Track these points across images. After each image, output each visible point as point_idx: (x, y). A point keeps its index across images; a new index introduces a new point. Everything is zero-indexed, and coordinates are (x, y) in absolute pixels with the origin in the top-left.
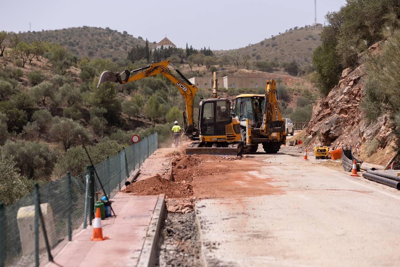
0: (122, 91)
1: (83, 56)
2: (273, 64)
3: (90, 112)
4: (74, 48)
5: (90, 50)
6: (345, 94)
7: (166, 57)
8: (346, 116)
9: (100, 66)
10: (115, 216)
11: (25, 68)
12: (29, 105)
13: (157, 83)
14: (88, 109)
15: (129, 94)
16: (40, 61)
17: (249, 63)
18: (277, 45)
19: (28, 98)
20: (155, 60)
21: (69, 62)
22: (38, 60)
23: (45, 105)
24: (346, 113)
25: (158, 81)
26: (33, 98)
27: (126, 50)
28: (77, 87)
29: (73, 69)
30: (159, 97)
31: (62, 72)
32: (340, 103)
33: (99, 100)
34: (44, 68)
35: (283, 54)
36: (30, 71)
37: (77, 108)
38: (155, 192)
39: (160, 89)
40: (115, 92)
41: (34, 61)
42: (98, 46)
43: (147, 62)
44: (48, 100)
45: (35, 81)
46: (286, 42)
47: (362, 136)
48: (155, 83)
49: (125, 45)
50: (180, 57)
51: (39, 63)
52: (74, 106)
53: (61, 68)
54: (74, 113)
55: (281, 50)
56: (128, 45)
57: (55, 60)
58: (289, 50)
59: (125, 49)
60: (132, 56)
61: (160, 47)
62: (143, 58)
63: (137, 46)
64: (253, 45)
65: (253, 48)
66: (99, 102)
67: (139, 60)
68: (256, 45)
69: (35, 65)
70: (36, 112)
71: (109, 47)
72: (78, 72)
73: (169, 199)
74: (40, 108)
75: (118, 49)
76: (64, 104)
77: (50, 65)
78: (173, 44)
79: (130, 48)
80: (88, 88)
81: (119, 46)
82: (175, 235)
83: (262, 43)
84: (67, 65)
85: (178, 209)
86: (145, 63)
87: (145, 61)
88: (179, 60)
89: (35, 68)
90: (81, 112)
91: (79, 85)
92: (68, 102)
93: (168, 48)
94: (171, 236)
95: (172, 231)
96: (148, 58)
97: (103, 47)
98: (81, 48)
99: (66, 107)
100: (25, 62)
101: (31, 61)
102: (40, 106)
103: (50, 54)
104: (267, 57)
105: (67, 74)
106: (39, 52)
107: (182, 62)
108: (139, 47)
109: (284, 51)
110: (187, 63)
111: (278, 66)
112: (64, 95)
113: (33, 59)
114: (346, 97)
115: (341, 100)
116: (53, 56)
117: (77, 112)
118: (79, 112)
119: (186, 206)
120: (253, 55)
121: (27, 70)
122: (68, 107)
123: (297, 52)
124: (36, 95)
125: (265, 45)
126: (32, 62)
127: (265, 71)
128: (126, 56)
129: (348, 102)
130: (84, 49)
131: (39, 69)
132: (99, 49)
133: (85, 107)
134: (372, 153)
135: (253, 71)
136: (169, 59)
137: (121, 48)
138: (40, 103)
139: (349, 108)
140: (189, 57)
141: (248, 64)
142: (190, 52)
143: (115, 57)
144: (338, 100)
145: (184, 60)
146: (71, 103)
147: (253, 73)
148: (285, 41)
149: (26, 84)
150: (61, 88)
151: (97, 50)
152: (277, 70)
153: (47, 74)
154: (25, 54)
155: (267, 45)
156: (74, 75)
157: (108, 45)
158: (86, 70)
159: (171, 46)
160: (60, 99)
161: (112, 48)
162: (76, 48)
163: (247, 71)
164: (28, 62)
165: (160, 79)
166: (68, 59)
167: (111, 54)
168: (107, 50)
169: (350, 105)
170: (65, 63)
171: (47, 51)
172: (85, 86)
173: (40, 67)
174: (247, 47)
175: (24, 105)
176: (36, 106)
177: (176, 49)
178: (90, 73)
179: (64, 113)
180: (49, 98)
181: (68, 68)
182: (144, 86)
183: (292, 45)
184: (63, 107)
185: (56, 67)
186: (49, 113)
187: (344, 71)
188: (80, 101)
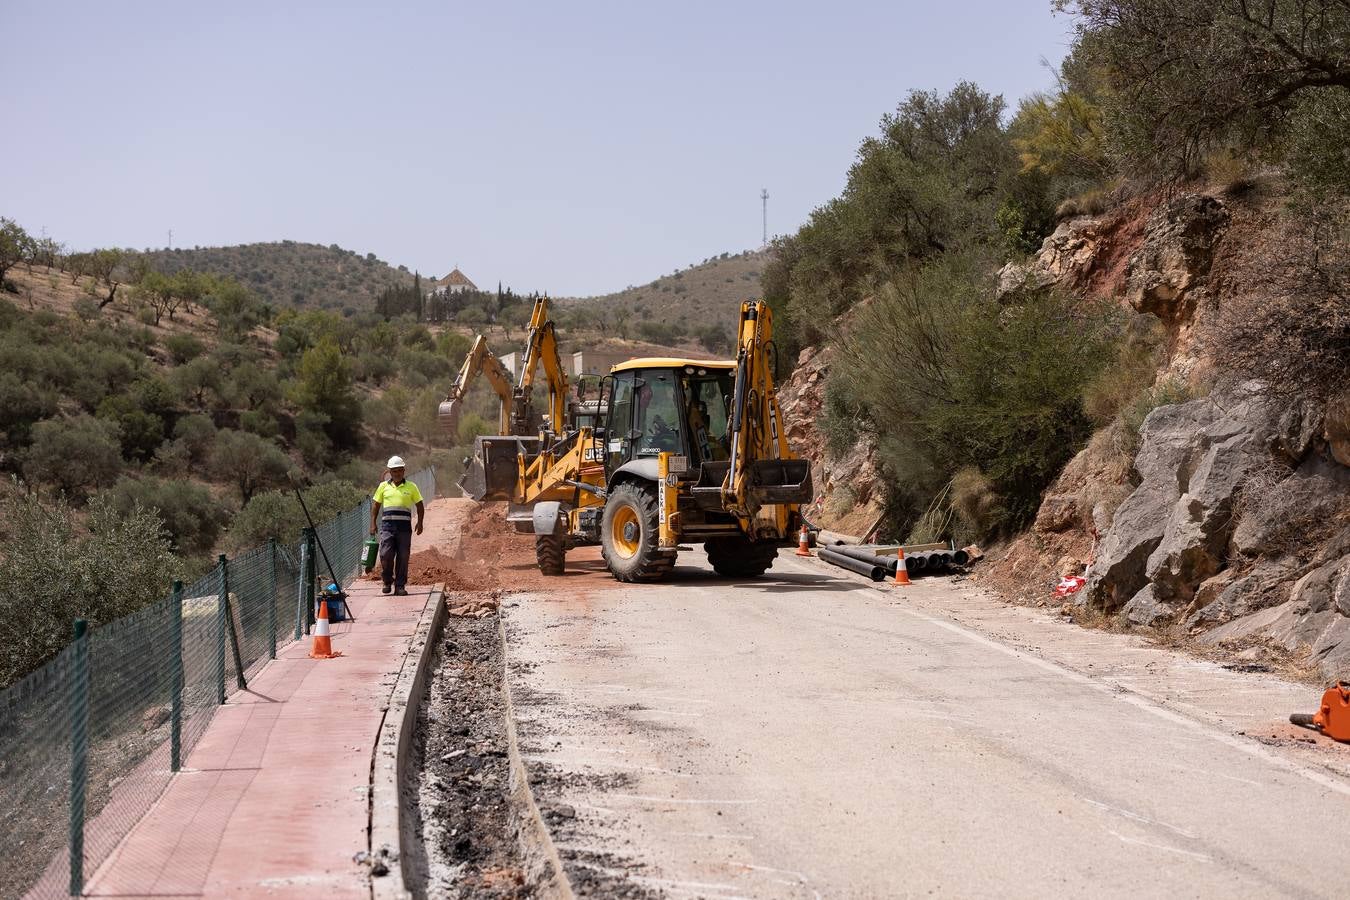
0: (364, 380)
1: (281, 303)
2: (676, 330)
3: (296, 422)
4: (264, 286)
5: (296, 292)
6: (802, 398)
7: (456, 310)
8: (802, 441)
9: (317, 327)
10: (353, 620)
11: (161, 327)
12: (167, 405)
13: (436, 363)
14: (291, 415)
15: (378, 386)
16: (192, 313)
17: (628, 326)
18: (684, 290)
19: (167, 389)
20: (432, 316)
21: (253, 316)
22: (188, 311)
23: (201, 404)
24: (803, 435)
25: (439, 360)
26: (178, 390)
27: (373, 292)
28: (270, 368)
29: (261, 332)
30: (441, 393)
31: (239, 336)
32: (791, 416)
33: (313, 398)
34: (201, 329)
35: (698, 309)
36: (171, 333)
37: (270, 411)
38: (426, 579)
39: (443, 377)
40: (350, 379)
41: (180, 312)
42: (315, 284)
43: (416, 318)
44: (207, 395)
45: (183, 353)
46: (704, 284)
47: (828, 479)
48: (432, 363)
49: (370, 283)
50: (485, 310)
51: (189, 317)
52: (261, 408)
53: (237, 329)
54: (263, 422)
55: (694, 300)
56: (378, 283)
57: (225, 311)
58: (710, 300)
59: (372, 289)
60: (385, 306)
61: (444, 289)
62: (408, 310)
63: (397, 286)
64: (636, 289)
65: (635, 295)
66: (314, 401)
67: (399, 315)
68: (642, 288)
69: (182, 321)
70: (182, 419)
71: (338, 285)
72: (273, 337)
73: (453, 593)
74: (192, 410)
75: (356, 291)
76: (241, 402)
77: (214, 322)
78: (471, 284)
79: (381, 289)
80: (292, 371)
81: (357, 285)
82: (460, 654)
83: (655, 285)
84: (250, 323)
85: (468, 611)
86: (413, 320)
87: (413, 316)
88: (484, 316)
89: (181, 328)
90: (277, 420)
91: (274, 365)
92: (251, 399)
93: (460, 291)
94: (453, 655)
95: (455, 647)
96: (418, 310)
97: (324, 285)
98: (278, 286)
99: (246, 411)
100: (159, 315)
101: (172, 312)
102: (192, 407)
103: (214, 299)
104: (665, 315)
105: (249, 341)
106: (190, 295)
107: (489, 322)
108: (401, 288)
109: (699, 303)
110: (500, 324)
111: (686, 333)
112: (242, 385)
113: (177, 309)
114: (802, 404)
115: (793, 411)
116: (219, 302)
117: (268, 420)
118: (273, 422)
119: (484, 606)
120: (637, 310)
121: (163, 332)
122: (251, 409)
123: (725, 305)
124: (183, 384)
125: (661, 289)
126: (174, 315)
127: (659, 344)
128: (372, 306)
129: (807, 414)
130: (284, 287)
131: (189, 331)
132: (315, 290)
133: (287, 411)
134: (844, 513)
135: (635, 343)
136: (462, 314)
137: (363, 289)
138: (191, 400)
139: (808, 425)
140: (504, 310)
141: (625, 328)
142: (506, 300)
143: (349, 306)
144: (788, 410)
145: (493, 317)
146: (257, 402)
147: (634, 348)
148: (701, 283)
149: (161, 361)
150: (235, 372)
151: (311, 292)
152: (684, 342)
153: (207, 340)
154: (161, 299)
155: (666, 290)
156: (264, 344)
157: (335, 282)
158: (290, 335)
159: (467, 288)
160: (233, 394)
161: (343, 287)
162: (267, 285)
163: (623, 342)
164: (167, 314)
165: (444, 357)
166: (251, 311)
167: (340, 301)
168: (333, 292)
169: (810, 420)
170: (246, 319)
171: (207, 293)
172: (287, 368)
173: (192, 325)
174: (624, 293)
175: (158, 404)
176: (182, 406)
177: (477, 294)
178: (298, 340)
179: (242, 422)
180: (211, 390)
181: (251, 329)
182: (410, 369)
183: (716, 291)
184: (239, 411)
185: (226, 327)
186: (210, 422)
187: (803, 352)
188: (276, 398)
